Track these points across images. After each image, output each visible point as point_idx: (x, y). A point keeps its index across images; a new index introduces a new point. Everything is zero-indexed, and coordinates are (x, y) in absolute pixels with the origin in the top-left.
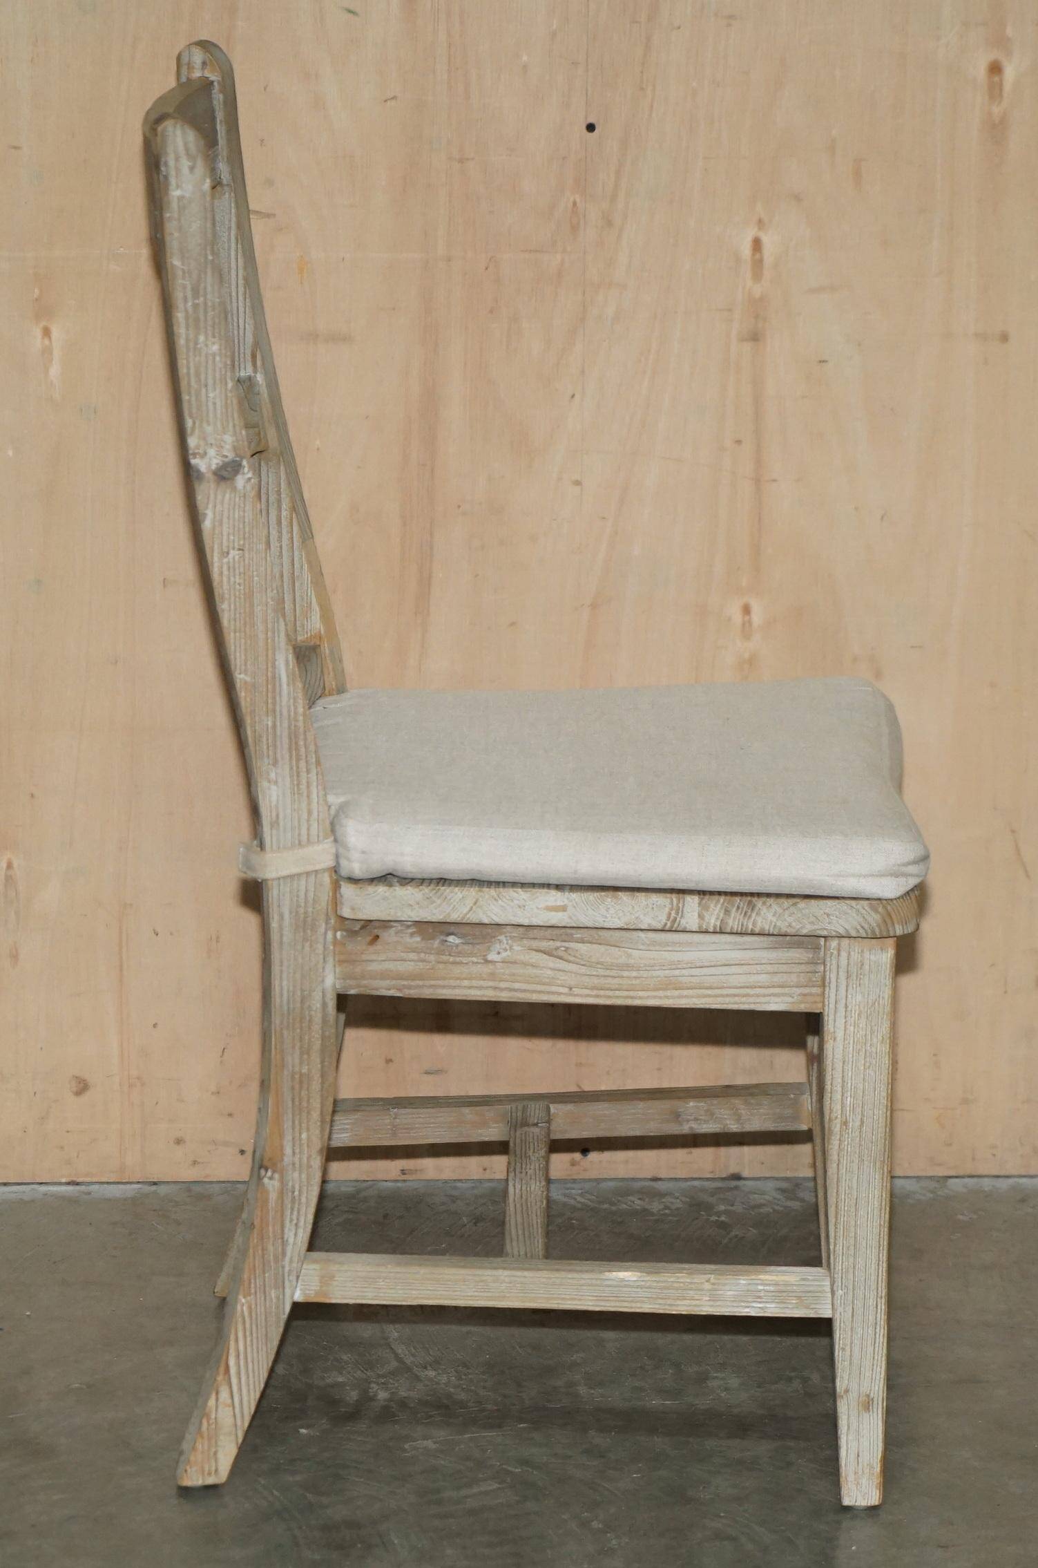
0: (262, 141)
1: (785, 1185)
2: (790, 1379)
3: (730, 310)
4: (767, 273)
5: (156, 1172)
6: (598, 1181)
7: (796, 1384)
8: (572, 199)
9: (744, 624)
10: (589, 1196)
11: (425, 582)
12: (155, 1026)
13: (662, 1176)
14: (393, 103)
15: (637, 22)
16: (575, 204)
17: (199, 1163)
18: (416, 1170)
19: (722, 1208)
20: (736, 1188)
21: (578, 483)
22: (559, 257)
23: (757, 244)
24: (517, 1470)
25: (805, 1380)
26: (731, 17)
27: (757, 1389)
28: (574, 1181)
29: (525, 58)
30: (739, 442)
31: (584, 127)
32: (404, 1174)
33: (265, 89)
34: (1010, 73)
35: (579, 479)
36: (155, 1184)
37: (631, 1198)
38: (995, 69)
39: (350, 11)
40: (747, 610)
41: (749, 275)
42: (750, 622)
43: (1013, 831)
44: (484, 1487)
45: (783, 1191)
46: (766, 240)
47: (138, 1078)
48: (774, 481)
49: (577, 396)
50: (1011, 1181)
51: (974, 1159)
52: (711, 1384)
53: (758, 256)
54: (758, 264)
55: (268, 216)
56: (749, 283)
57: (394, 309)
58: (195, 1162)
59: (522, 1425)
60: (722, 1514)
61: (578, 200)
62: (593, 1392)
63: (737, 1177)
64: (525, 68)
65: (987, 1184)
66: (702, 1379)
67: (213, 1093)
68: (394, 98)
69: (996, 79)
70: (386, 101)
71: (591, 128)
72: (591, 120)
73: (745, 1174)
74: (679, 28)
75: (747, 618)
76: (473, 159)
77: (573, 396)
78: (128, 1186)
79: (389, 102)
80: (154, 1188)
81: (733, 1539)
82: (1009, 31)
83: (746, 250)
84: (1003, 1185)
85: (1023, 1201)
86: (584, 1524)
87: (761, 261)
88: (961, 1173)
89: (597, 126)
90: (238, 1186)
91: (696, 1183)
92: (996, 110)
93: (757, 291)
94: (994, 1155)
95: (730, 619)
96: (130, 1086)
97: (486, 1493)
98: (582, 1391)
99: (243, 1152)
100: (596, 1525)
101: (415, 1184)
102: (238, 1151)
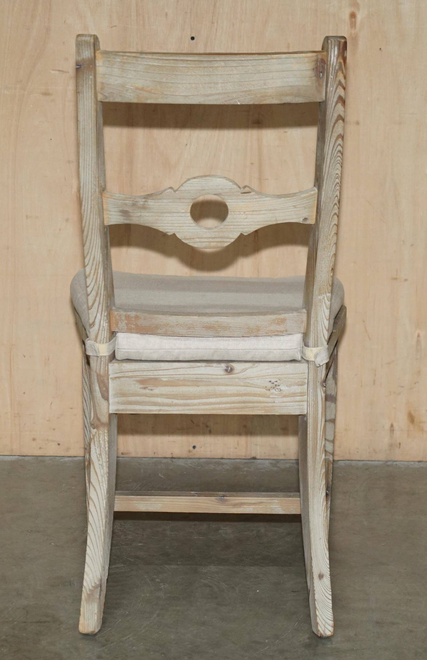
0: (64, 43)
1: (274, 462)
2: (253, 530)
3: (248, 111)
5: (25, 452)
6: (199, 458)
7: (255, 532)
9: (255, 237)
10: (194, 464)
12: (24, 393)
13: (225, 458)
14: (115, 28)
17: (42, 448)
18: (128, 453)
19: (246, 469)
20: (253, 462)
24: (132, 560)
28: (190, 458)
29: (167, 10)
30: (252, 164)
31: (190, 39)
32: (123, 454)
34: (359, 17)
36: (24, 456)
37: (210, 465)
38: (353, 16)
40: (256, 231)
42: (258, 236)
43: (364, 321)
44: (118, 566)
45: (271, 464)
47: (18, 414)
48: (266, 179)
49: (188, 146)
50: (364, 462)
51: (349, 453)
52: (220, 531)
55: (67, 72)
57: (116, 110)
58: (40, 448)
59: (140, 544)
60: (209, 578)
63: (254, 458)
64: (166, 14)
65: (354, 463)
67: (47, 421)
68: (115, 26)
69: (353, 20)
70: (112, 27)
71: (193, 38)
72: (193, 35)
73: (258, 457)
75: (256, 234)
77: (187, 145)
78: (14, 457)
79: (113, 28)
80: (23, 458)
81: (210, 586)
84: (360, 463)
85: (366, 469)
86: (153, 580)
88: (344, 459)
89: (195, 38)
90: (56, 458)
91: (237, 460)
92: (353, 32)
94: (358, 452)
95: (249, 235)
96: (15, 417)
97: (118, 568)
98: (168, 533)
99: (59, 444)
100: (157, 580)
101: (126, 459)
102: (57, 444)
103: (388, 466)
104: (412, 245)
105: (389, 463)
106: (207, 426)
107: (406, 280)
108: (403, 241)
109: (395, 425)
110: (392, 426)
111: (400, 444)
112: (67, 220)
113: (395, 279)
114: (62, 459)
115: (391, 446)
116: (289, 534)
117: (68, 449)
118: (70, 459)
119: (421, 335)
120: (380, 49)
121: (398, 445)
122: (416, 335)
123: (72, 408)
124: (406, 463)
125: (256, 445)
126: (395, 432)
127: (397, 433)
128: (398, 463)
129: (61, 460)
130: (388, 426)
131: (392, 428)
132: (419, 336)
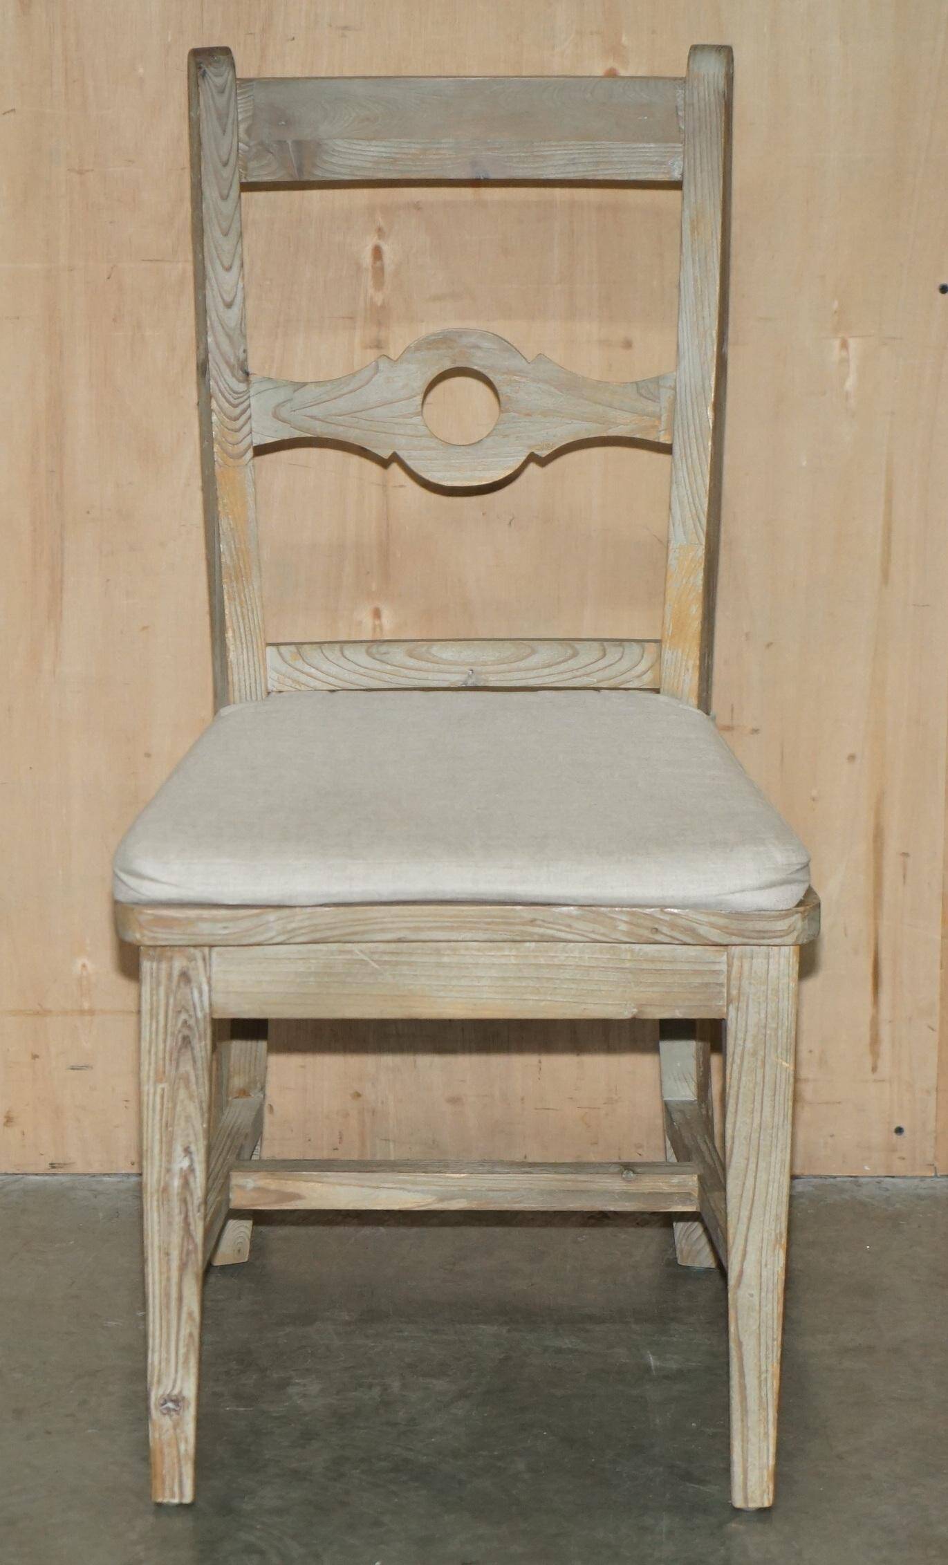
2: (370, 1386)
3: (351, 318)
4: (389, 281)
7: (376, 1392)
9: (374, 629)
11: (57, 587)
14: (12, 115)
15: (252, 34)
18: (65, 1164)
22: (180, 266)
23: (377, 253)
25: (385, 1388)
26: (345, 28)
27: (334, 1396)
29: (141, 71)
32: (53, 1167)
40: (377, 614)
41: (370, 283)
42: (381, 626)
46: (386, 248)
48: (401, 486)
52: (291, 1390)
53: (378, 263)
54: (379, 273)
56: (371, 291)
57: (18, 318)
60: (258, 1527)
64: (142, 80)
66: (283, 1384)
68: (13, 110)
74: (294, 39)
75: (377, 622)
76: (92, 170)
79: (7, 115)
81: (260, 1552)
82: (624, 40)
83: (367, 258)
87: (382, 269)
93: (379, 299)
95: (360, 623)
101: (63, 1179)
104: (769, 645)
107: (755, 731)
108: (747, 635)
116: (462, 1395)
125: (387, 1140)
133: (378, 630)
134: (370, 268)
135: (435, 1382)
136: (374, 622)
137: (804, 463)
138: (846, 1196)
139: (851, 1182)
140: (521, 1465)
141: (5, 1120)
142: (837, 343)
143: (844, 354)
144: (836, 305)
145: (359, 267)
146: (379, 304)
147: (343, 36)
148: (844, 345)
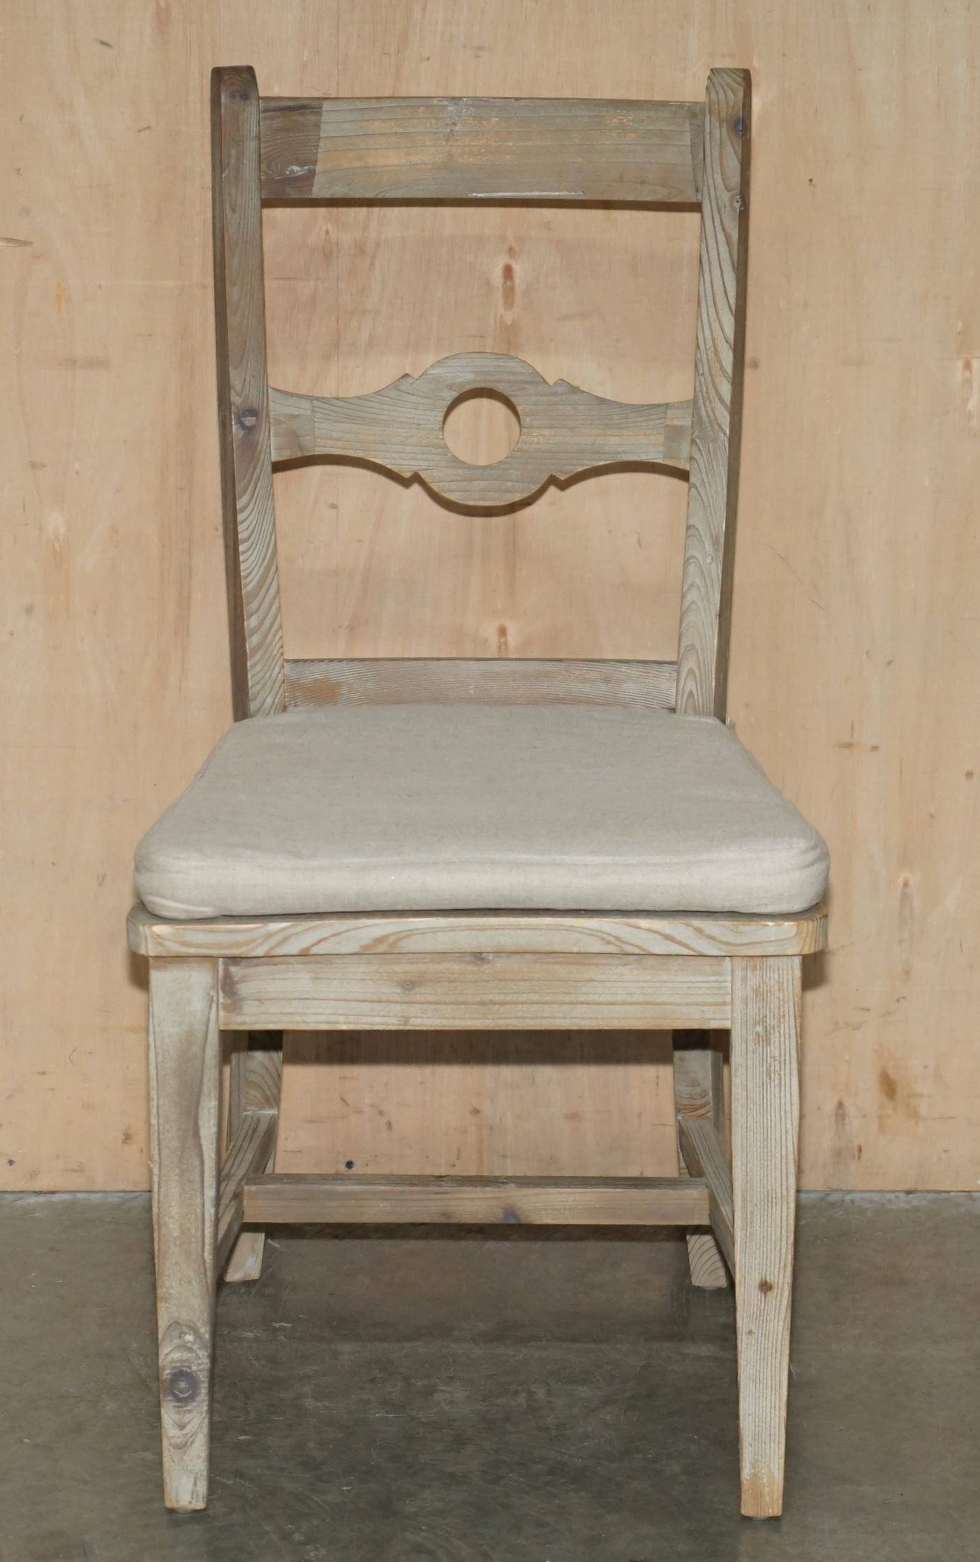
0: (19, 170)
2: (516, 1393)
3: (483, 334)
4: (519, 299)
7: (522, 1399)
8: (324, 228)
9: (500, 647)
11: (185, 603)
14: (147, 132)
15: (386, 54)
16: (327, 232)
21: (334, 506)
22: (312, 283)
23: (508, 272)
25: (531, 1394)
26: (480, 48)
27: (481, 1403)
29: (276, 89)
33: (21, 120)
35: (335, 503)
39: (102, 43)
40: (502, 632)
41: (501, 302)
42: (506, 644)
46: (517, 268)
48: (528, 504)
52: (438, 1397)
53: (509, 283)
54: (509, 292)
55: (26, 243)
56: (501, 310)
57: (151, 335)
60: (424, 1528)
61: (330, 228)
62: (319, 1404)
66: (429, 1392)
68: (148, 128)
70: (140, 131)
74: (428, 59)
75: (502, 640)
79: (142, 132)
81: (428, 1552)
82: (756, 62)
83: (498, 277)
86: (286, 1536)
87: (512, 288)
90: (6, 1196)
93: (509, 317)
95: (486, 641)
98: (309, 1403)
99: (11, 1162)
100: (298, 1537)
102: (7, 1161)
103: (832, 1205)
104: (890, 663)
105: (834, 1197)
106: (381, 1113)
107: (875, 748)
108: (868, 653)
109: (848, 1103)
110: (840, 1105)
111: (860, 1150)
112: (29, 610)
113: (849, 746)
114: (22, 1198)
115: (838, 1153)
116: (607, 1402)
117: (34, 1174)
118: (41, 1199)
119: (911, 882)
120: (811, 180)
121: (856, 1153)
122: (901, 881)
123: (44, 1073)
124: (875, 1197)
125: (504, 1156)
126: (847, 1121)
127: (854, 1123)
128: (856, 1196)
129: (19, 1203)
130: (830, 1107)
131: (841, 1112)
132: (906, 884)
133: (503, 647)
134: (500, 286)
135: (580, 1388)
136: (499, 641)
137: (927, 483)
138: (962, 1210)
139: (966, 1196)
140: (676, 1468)
141: (124, 1137)
142: (960, 364)
143: (967, 374)
144: (960, 325)
145: (488, 284)
146: (509, 323)
147: (478, 56)
148: (968, 366)
